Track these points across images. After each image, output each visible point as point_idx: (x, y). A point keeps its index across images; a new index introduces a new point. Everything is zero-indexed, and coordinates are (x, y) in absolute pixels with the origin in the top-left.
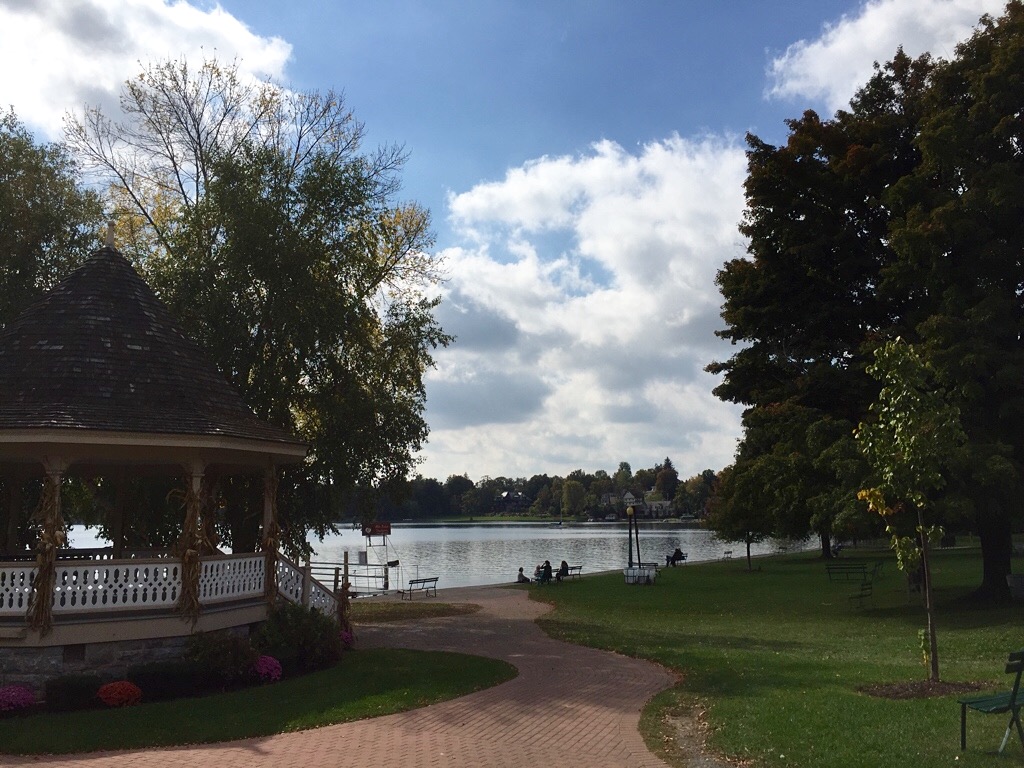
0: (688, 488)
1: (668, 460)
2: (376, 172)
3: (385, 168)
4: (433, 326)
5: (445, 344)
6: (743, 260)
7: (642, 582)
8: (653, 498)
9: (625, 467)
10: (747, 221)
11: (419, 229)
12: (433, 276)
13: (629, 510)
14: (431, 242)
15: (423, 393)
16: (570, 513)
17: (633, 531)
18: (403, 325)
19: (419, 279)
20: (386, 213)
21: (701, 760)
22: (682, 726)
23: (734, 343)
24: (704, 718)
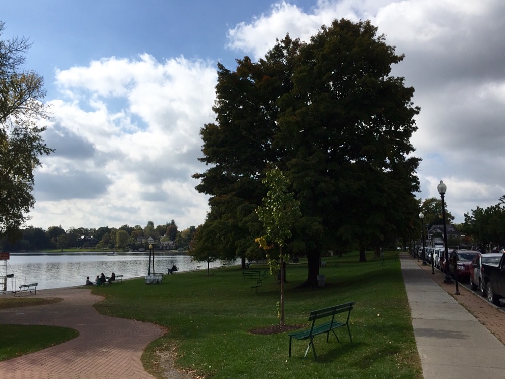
0: (182, 235)
1: (173, 221)
2: (10, 51)
3: (16, 50)
4: (41, 142)
5: (48, 153)
6: (213, 124)
7: (154, 283)
8: (164, 240)
9: (151, 224)
10: (216, 105)
11: (36, 87)
12: (44, 114)
13: (150, 246)
14: (43, 95)
15: (33, 180)
16: (120, 247)
17: (152, 257)
18: (21, 140)
19: (35, 115)
20: (14, 75)
21: (171, 373)
22: (164, 356)
23: (207, 164)
24: (175, 351)
